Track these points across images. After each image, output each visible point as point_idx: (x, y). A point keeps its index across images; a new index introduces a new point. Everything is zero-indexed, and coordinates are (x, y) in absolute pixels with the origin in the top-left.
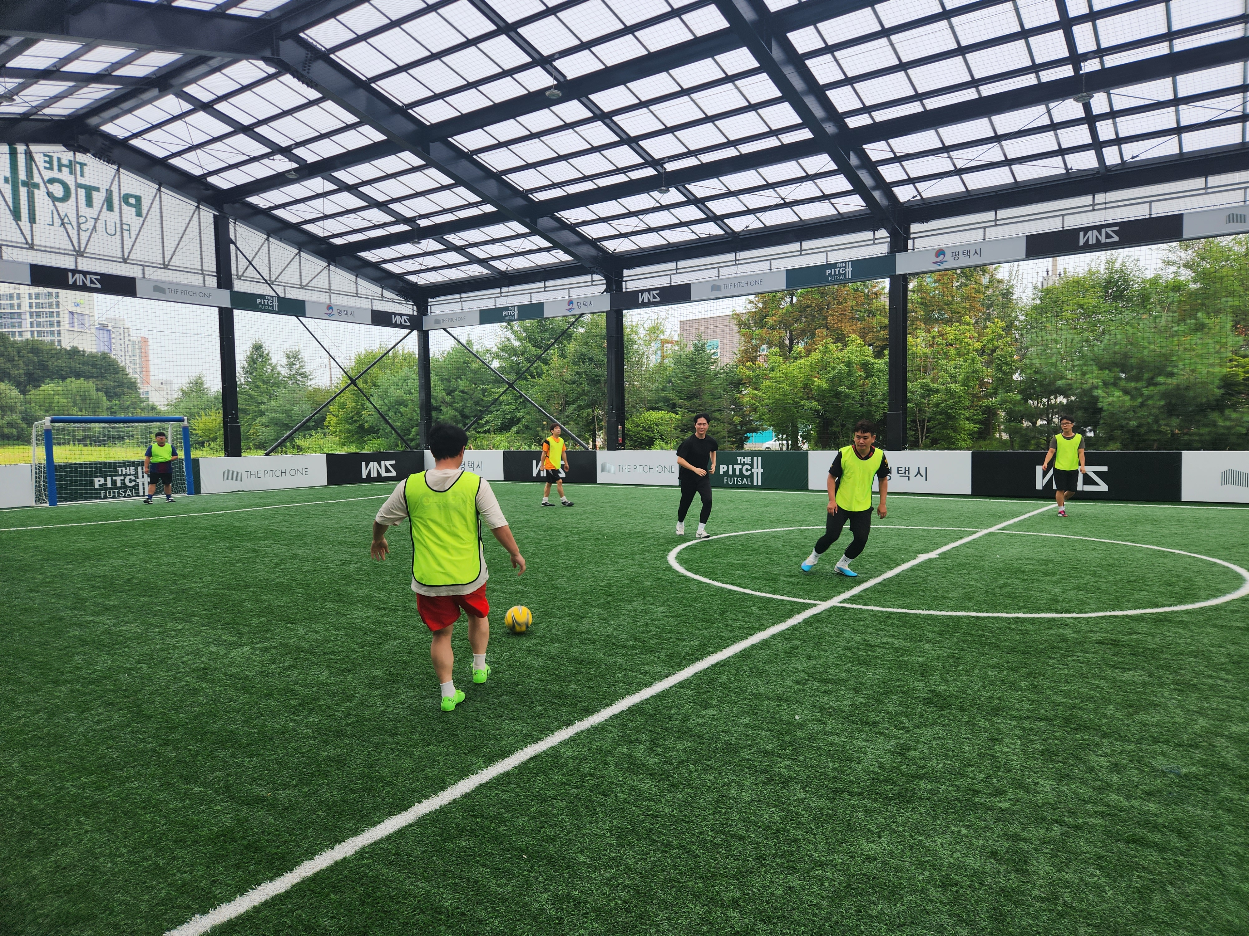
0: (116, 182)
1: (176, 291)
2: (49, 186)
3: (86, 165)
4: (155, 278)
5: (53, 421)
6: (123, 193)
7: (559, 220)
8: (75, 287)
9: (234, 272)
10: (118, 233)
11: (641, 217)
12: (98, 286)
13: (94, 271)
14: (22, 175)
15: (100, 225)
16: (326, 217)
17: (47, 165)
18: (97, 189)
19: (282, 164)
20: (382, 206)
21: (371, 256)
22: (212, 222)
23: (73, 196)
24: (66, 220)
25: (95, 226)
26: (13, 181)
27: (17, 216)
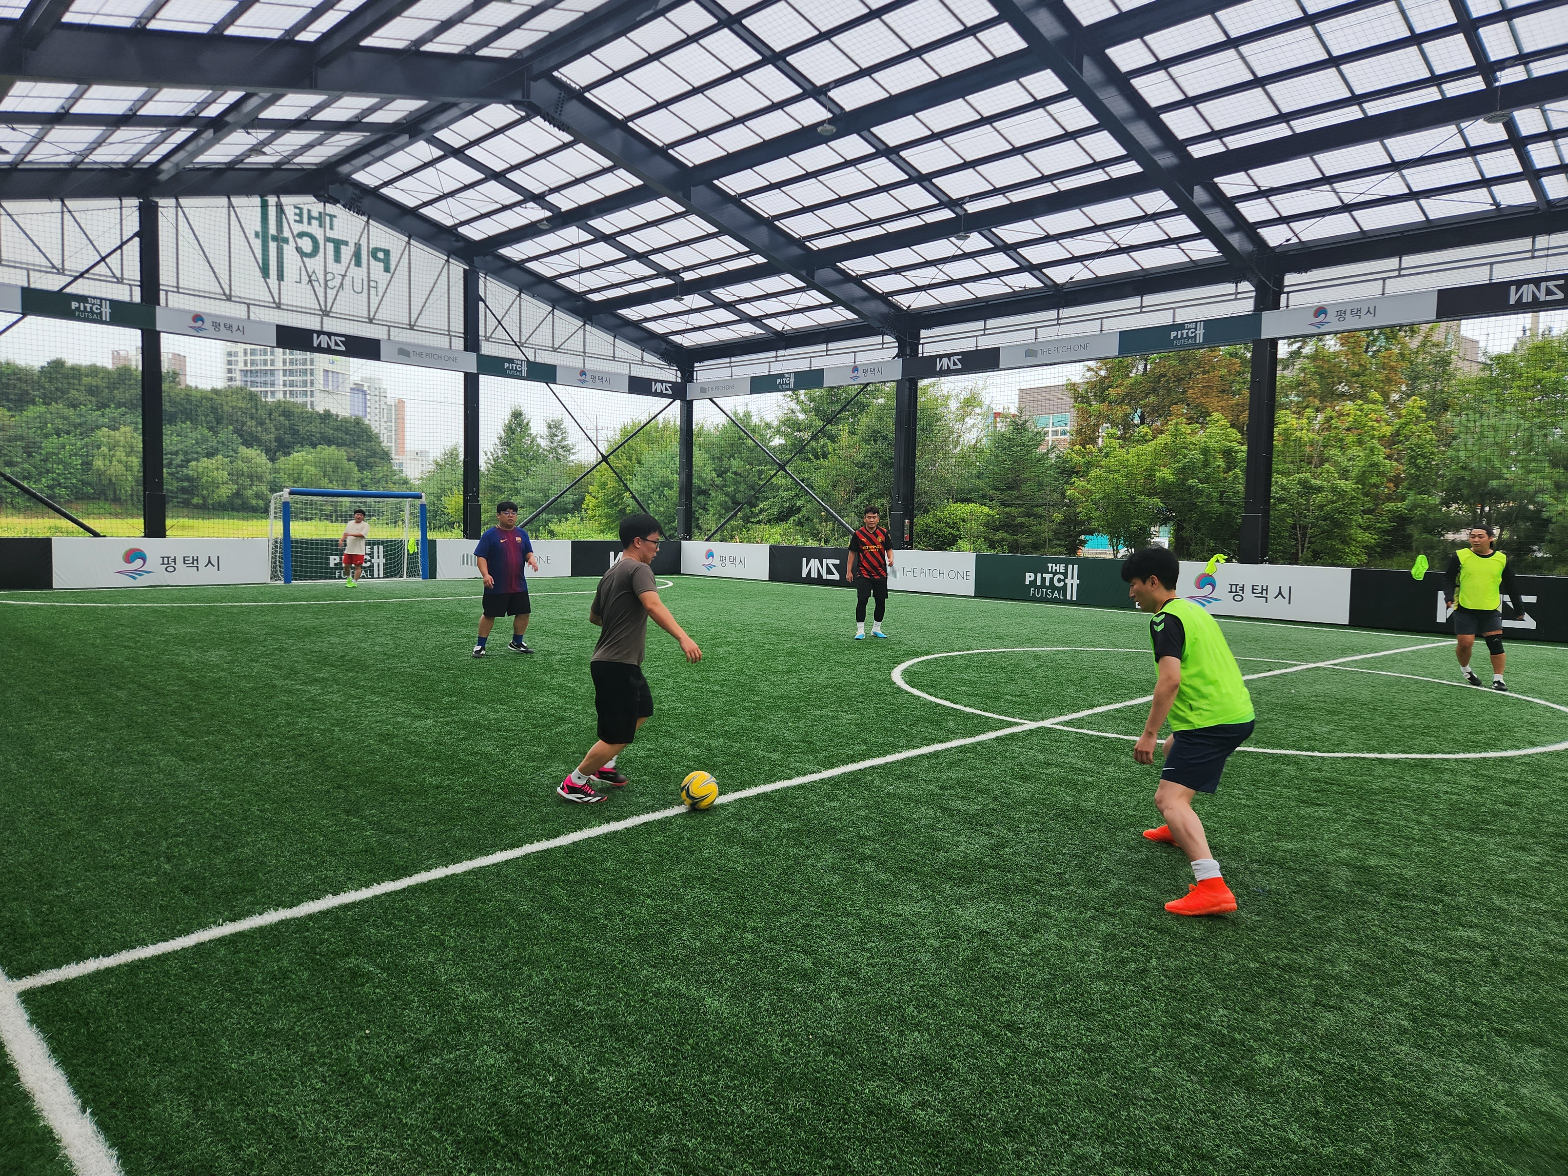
0: (365, 235)
1: (420, 355)
2: (298, 240)
3: (335, 216)
4: (401, 339)
5: (291, 493)
6: (371, 246)
7: (842, 272)
8: (320, 350)
9: (481, 332)
10: (365, 291)
11: (940, 267)
12: (343, 348)
13: (339, 332)
14: (272, 230)
15: (347, 282)
16: (582, 270)
17: (297, 218)
18: (346, 243)
19: (534, 213)
20: (642, 257)
21: (632, 313)
22: (462, 278)
23: (322, 250)
24: (313, 278)
25: (342, 284)
26: (263, 234)
27: (265, 273)
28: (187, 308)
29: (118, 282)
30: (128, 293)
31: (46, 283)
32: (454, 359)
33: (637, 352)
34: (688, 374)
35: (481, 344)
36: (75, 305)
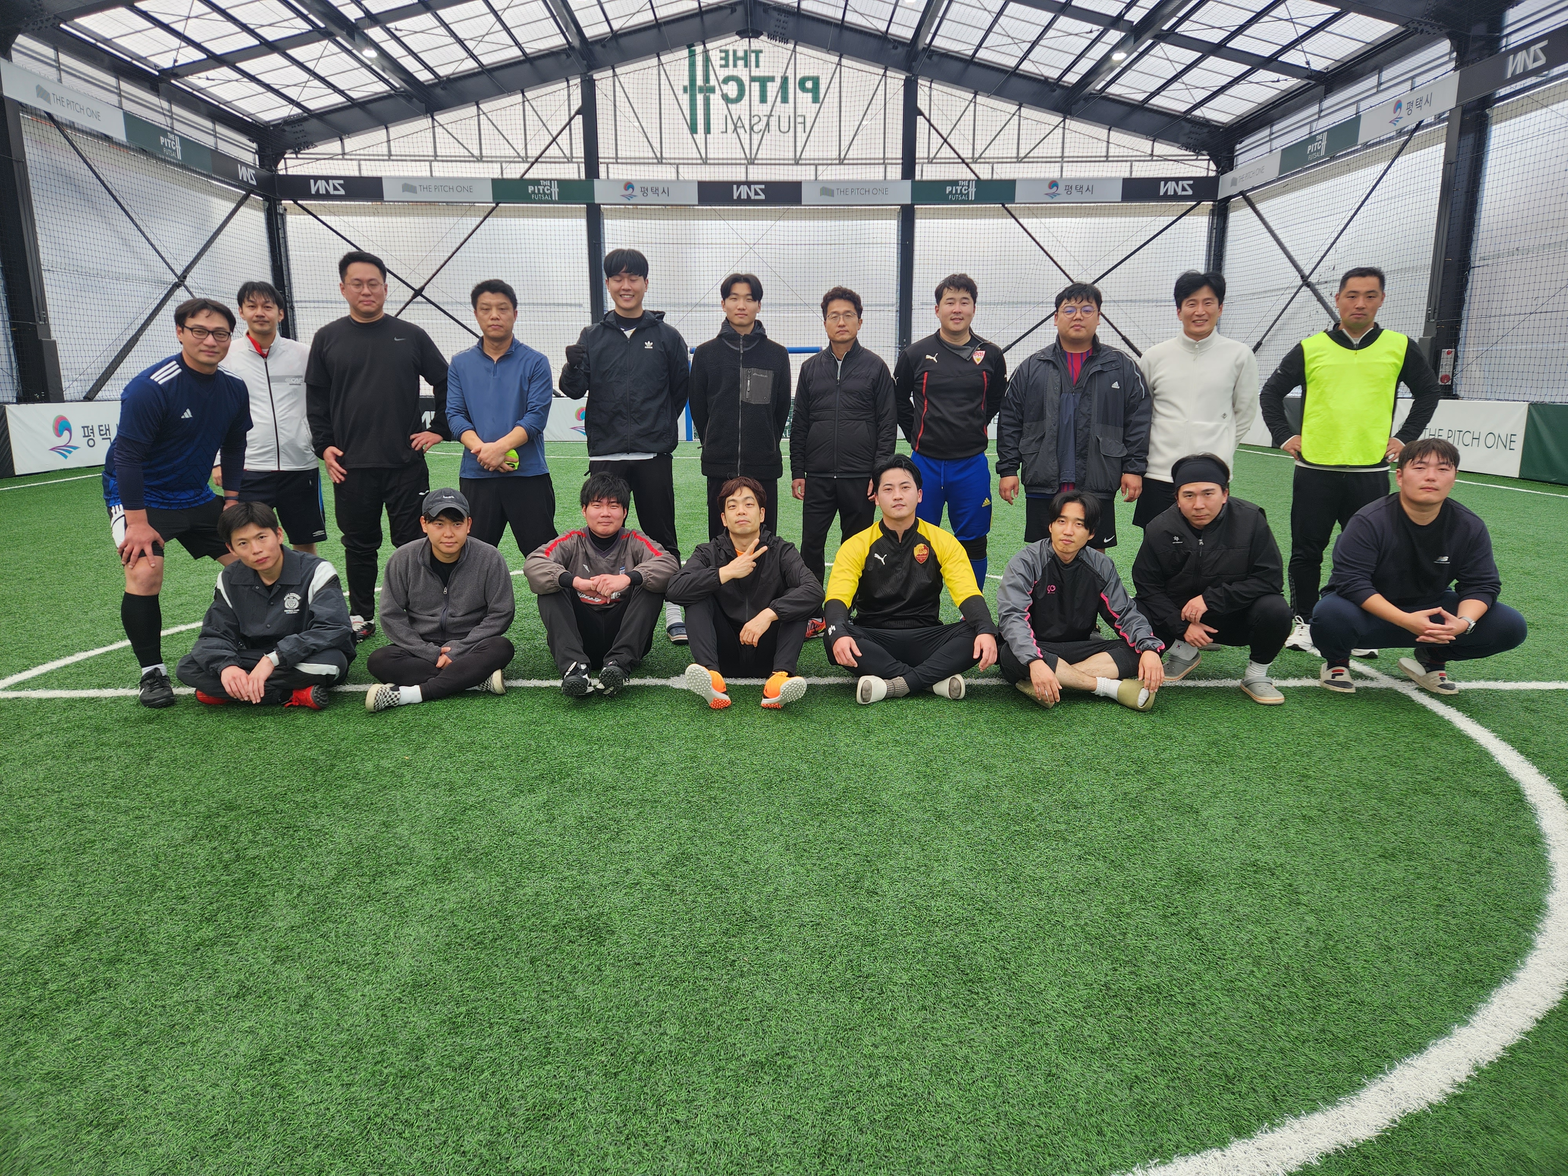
0: (791, 66)
1: (845, 192)
2: (724, 87)
3: (761, 51)
4: (825, 178)
6: (798, 77)
8: (740, 202)
9: (922, 155)
10: (792, 129)
12: (762, 197)
13: (760, 179)
14: (700, 82)
15: (774, 121)
17: (723, 62)
18: (772, 79)
22: (901, 92)
23: (747, 93)
24: (739, 124)
25: (768, 124)
26: (691, 88)
27: (693, 129)
28: (621, 177)
29: (569, 162)
30: (576, 170)
31: (514, 172)
32: (885, 191)
33: (1144, 145)
34: (1225, 163)
35: (918, 168)
36: (531, 189)
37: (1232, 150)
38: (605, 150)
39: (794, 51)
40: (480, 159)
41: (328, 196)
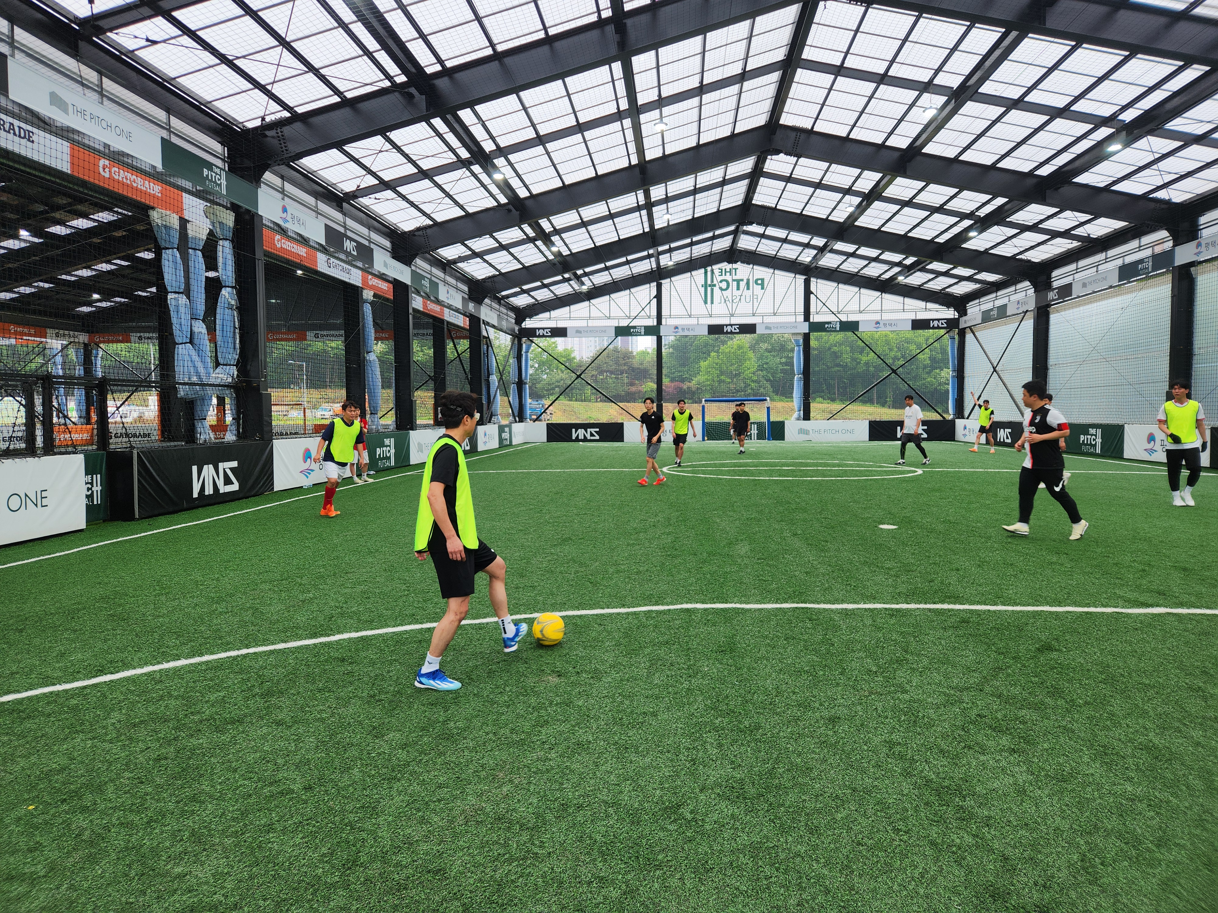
1: (777, 328)
2: (720, 284)
3: (738, 269)
6: (755, 279)
9: (812, 311)
10: (752, 301)
12: (738, 331)
14: (709, 282)
15: (743, 298)
17: (720, 274)
18: (742, 280)
22: (803, 284)
23: (731, 286)
24: (727, 299)
25: (740, 299)
26: (705, 286)
27: (706, 302)
28: (672, 324)
29: (649, 318)
30: (653, 321)
31: (624, 323)
32: (796, 327)
33: (921, 304)
34: (963, 312)
35: (811, 316)
36: (632, 330)
37: (966, 307)
38: (665, 312)
39: (753, 268)
40: (609, 318)
41: (543, 336)
